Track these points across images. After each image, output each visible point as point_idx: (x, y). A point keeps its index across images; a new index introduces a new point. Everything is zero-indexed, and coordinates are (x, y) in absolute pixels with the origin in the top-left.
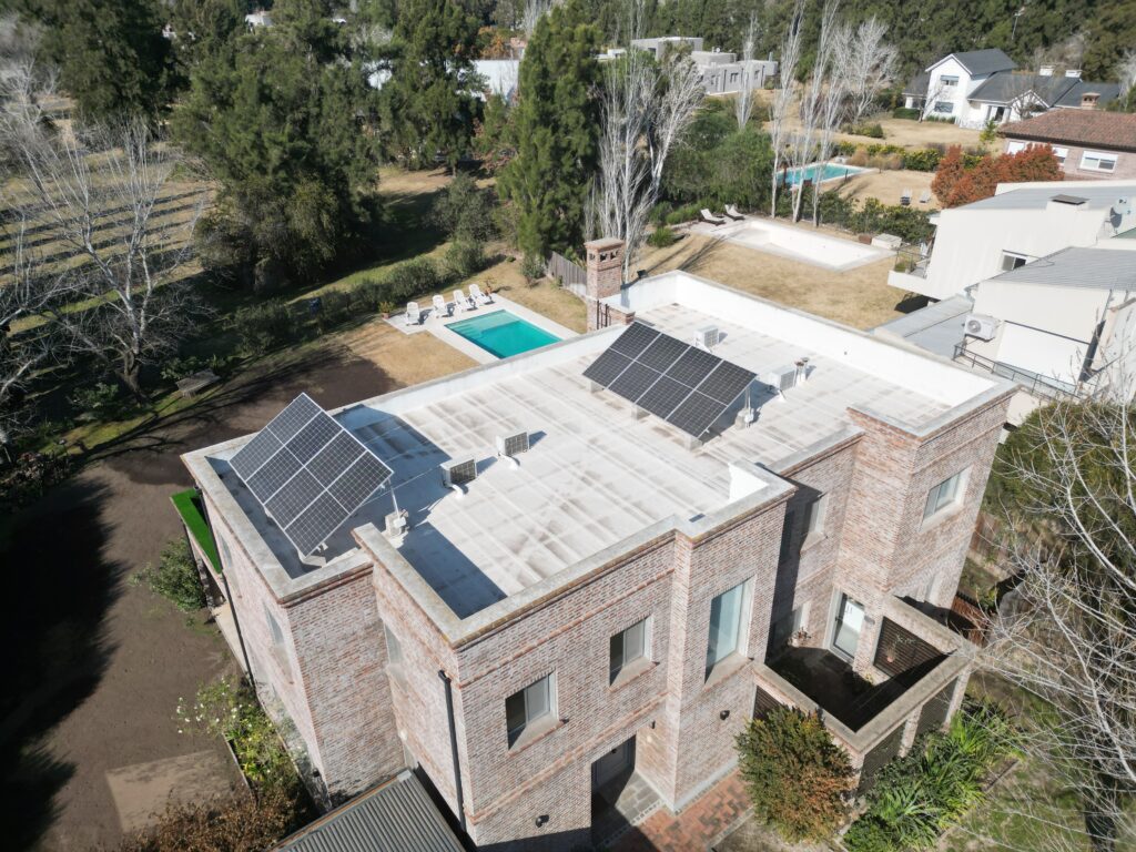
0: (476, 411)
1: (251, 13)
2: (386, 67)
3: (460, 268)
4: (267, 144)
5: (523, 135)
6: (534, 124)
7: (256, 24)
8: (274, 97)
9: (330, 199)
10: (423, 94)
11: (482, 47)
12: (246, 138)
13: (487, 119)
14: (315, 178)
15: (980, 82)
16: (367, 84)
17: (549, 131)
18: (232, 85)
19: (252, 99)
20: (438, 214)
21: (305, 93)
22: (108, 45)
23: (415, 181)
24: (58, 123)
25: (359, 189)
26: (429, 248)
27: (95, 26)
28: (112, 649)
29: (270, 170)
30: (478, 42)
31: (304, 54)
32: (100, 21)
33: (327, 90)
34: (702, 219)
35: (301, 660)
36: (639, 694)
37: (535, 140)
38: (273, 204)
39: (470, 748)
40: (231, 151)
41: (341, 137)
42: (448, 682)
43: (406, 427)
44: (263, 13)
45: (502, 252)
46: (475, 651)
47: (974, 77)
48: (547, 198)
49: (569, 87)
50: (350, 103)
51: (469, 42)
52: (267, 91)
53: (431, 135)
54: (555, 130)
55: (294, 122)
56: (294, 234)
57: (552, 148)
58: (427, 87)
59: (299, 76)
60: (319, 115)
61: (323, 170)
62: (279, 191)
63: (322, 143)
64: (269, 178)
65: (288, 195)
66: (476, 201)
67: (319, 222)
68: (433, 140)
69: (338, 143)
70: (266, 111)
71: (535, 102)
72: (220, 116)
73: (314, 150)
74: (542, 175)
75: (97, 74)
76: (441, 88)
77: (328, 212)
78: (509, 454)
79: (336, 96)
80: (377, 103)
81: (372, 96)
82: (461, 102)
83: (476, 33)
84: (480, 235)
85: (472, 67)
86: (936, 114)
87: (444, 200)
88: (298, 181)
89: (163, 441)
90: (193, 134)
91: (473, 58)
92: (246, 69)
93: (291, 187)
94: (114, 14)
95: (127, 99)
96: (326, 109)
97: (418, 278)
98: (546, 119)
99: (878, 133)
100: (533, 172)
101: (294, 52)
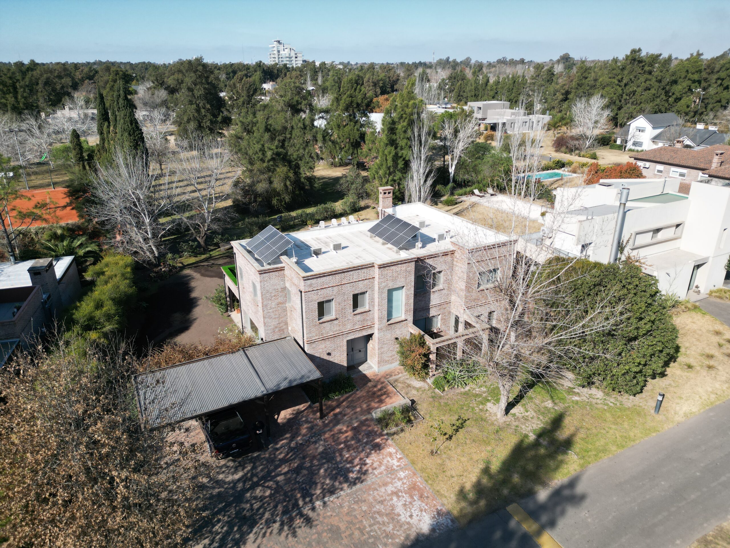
0: (328, 240)
1: (265, 83)
2: (322, 118)
3: (347, 209)
4: (266, 150)
5: (381, 150)
6: (387, 145)
7: (267, 89)
8: (272, 129)
9: (291, 175)
10: (343, 129)
11: (374, 108)
12: (258, 147)
13: (367, 142)
14: (285, 166)
15: (658, 131)
16: (313, 125)
17: (393, 148)
18: (254, 124)
19: (262, 130)
20: (340, 185)
21: (285, 128)
22: (198, 102)
23: (336, 172)
24: (169, 137)
25: (305, 173)
26: (336, 201)
27: (193, 94)
28: (195, 319)
29: (266, 161)
30: (372, 105)
31: (287, 111)
32: (196, 92)
33: (295, 127)
34: (473, 193)
35: (262, 293)
36: (364, 320)
37: (386, 152)
38: (266, 176)
39: (306, 315)
40: (250, 152)
41: (299, 148)
42: (301, 292)
43: (303, 242)
44: (271, 83)
45: (369, 204)
46: (309, 282)
47: (654, 128)
48: (390, 179)
49: (403, 129)
50: (304, 133)
51: (368, 105)
52: (269, 127)
53: (345, 149)
54: (396, 148)
55: (279, 141)
56: (274, 190)
57: (394, 156)
58: (344, 126)
59: (283, 121)
60: (290, 138)
61: (290, 162)
62: (269, 170)
63: (291, 151)
64: (265, 165)
65: (273, 172)
66: (359, 180)
67: (285, 185)
68: (346, 152)
69: (298, 151)
70: (267, 136)
71: (386, 135)
72: (247, 137)
73: (286, 153)
74: (389, 168)
75: (191, 116)
76: (352, 127)
77: (290, 181)
78: (334, 249)
79: (298, 130)
80: (317, 133)
81: (314, 130)
82: (361, 134)
83: (371, 101)
84: (360, 196)
85: (368, 117)
86: (633, 148)
87: (344, 179)
88: (277, 166)
89: (213, 264)
90: (235, 144)
91: (370, 113)
92: (260, 116)
93: (274, 169)
94: (202, 89)
95: (203, 127)
96: (294, 135)
97: (327, 212)
98: (392, 143)
99: (594, 157)
100: (384, 166)
101: (282, 110)
